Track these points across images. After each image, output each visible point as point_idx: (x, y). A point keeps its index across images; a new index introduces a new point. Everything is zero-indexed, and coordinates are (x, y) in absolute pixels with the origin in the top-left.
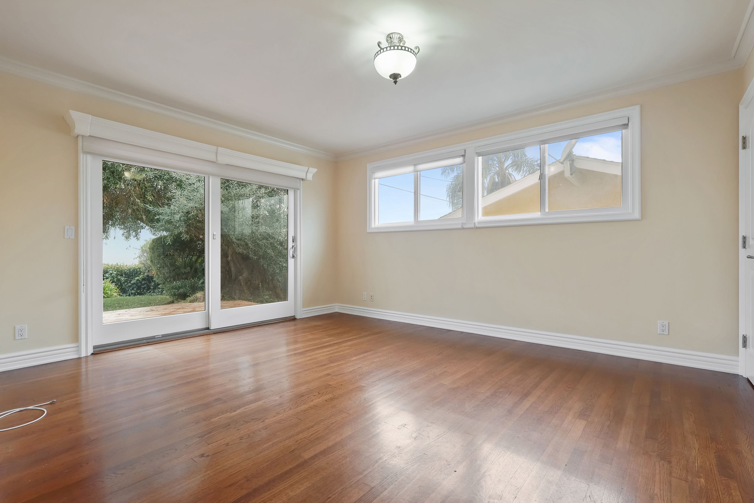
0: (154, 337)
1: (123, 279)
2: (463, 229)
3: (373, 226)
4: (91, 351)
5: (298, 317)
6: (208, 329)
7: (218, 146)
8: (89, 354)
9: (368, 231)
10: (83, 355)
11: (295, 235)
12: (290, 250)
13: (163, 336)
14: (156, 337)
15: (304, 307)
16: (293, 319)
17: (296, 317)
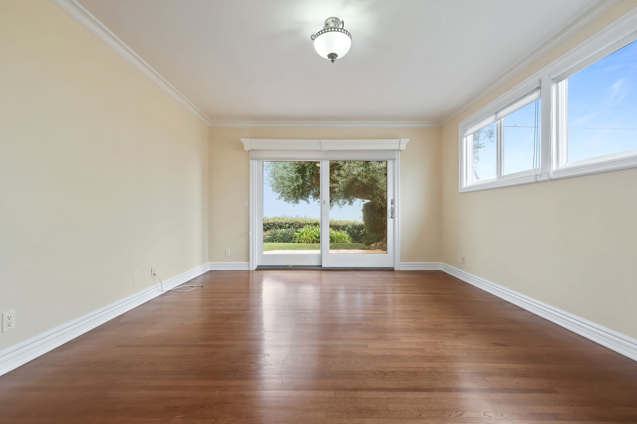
0: (288, 266)
1: (356, 231)
2: (537, 182)
3: (464, 186)
4: (255, 268)
5: (396, 269)
6: (321, 266)
7: (320, 139)
8: (254, 269)
9: (460, 191)
10: (251, 269)
11: (394, 198)
12: (389, 211)
13: (293, 266)
14: (289, 266)
15: (401, 261)
16: (391, 270)
17: (394, 269)
